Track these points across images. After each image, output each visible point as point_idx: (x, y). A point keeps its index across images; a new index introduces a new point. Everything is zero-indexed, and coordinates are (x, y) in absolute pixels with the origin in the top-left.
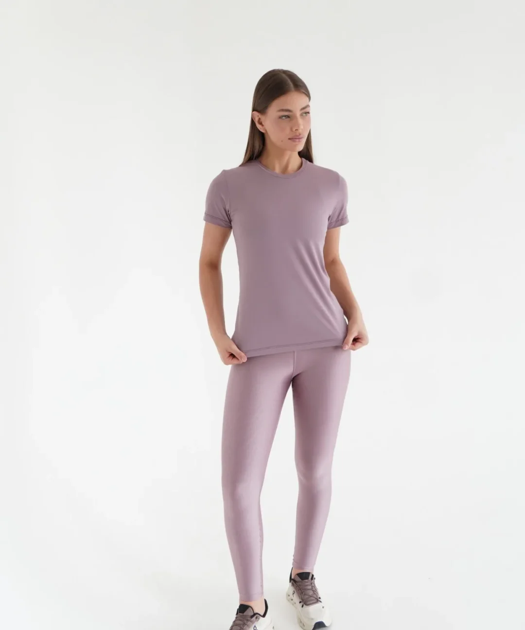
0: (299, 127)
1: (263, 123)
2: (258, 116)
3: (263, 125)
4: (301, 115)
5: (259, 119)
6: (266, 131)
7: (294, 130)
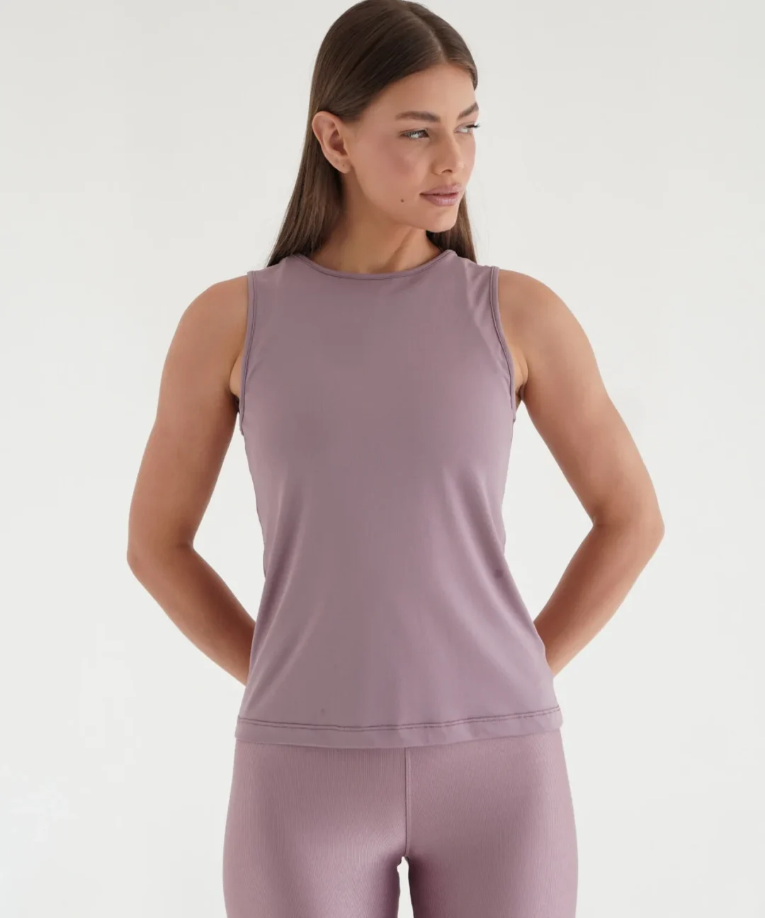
0: (454, 163)
1: (345, 147)
2: (333, 125)
3: (343, 152)
4: (457, 131)
5: (336, 133)
6: (352, 168)
7: (440, 171)
